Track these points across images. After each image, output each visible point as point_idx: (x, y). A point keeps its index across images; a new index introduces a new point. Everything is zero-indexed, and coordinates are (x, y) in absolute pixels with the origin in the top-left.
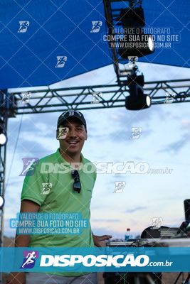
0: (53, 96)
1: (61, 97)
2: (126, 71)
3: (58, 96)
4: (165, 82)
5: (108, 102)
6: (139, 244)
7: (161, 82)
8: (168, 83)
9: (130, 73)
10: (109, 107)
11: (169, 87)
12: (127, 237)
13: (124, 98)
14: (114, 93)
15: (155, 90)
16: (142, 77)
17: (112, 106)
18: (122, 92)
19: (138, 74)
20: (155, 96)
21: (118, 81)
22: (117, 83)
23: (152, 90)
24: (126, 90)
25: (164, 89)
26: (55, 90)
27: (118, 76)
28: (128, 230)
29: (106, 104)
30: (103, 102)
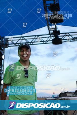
0: (23, 39)
1: (26, 39)
2: (52, 29)
3: (25, 39)
4: (68, 33)
5: (45, 41)
6: (58, 99)
7: (67, 33)
8: (69, 34)
9: (54, 30)
10: (45, 43)
11: (70, 35)
12: (53, 96)
13: (52, 40)
14: (48, 38)
15: (64, 37)
16: (59, 31)
17: (47, 43)
18: (51, 37)
19: (57, 30)
20: (64, 39)
21: (49, 33)
22: (49, 34)
23: (63, 36)
24: (52, 37)
25: (68, 36)
26: (24, 37)
27: (49, 31)
28: (54, 93)
29: (44, 42)
30: (43, 41)
